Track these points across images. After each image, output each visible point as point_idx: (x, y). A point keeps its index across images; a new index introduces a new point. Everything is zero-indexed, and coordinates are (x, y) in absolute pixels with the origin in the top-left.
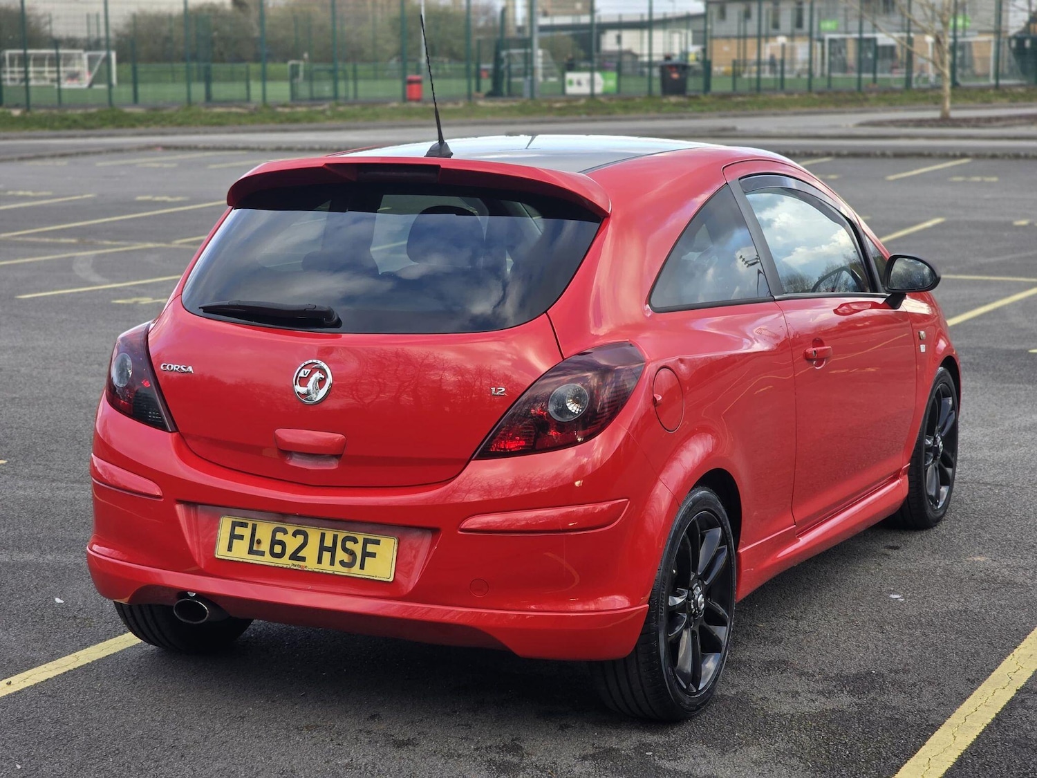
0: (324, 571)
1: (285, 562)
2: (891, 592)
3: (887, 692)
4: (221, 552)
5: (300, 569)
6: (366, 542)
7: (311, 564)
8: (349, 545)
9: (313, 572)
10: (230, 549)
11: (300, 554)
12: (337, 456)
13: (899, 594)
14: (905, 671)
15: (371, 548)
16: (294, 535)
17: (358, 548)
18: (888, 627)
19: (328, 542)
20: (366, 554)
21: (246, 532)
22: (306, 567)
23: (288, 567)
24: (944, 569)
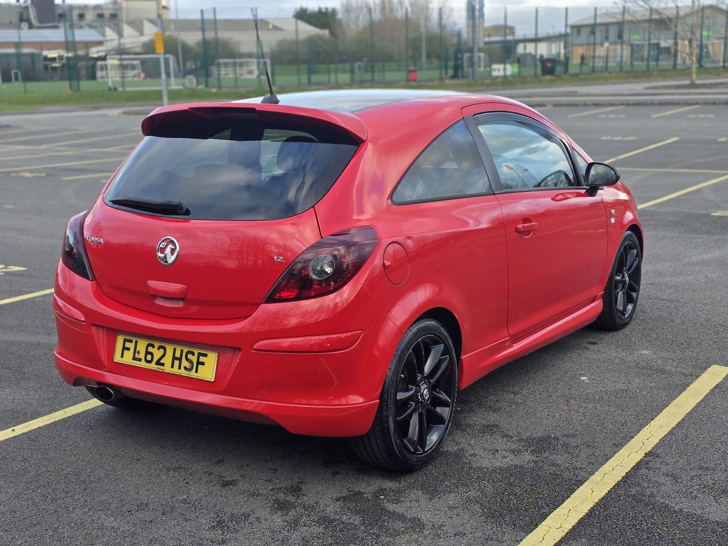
0: (175, 373)
1: (153, 366)
2: (581, 375)
3: (556, 452)
4: (117, 358)
5: (161, 371)
6: (200, 355)
7: (167, 368)
8: (190, 356)
9: (169, 373)
10: (122, 356)
11: (161, 361)
12: (183, 299)
13: (587, 377)
14: (574, 436)
15: (202, 359)
16: (159, 349)
17: (194, 359)
18: (572, 401)
19: (178, 355)
20: (199, 363)
21: (131, 346)
22: (164, 370)
23: (155, 369)
24: (621, 359)
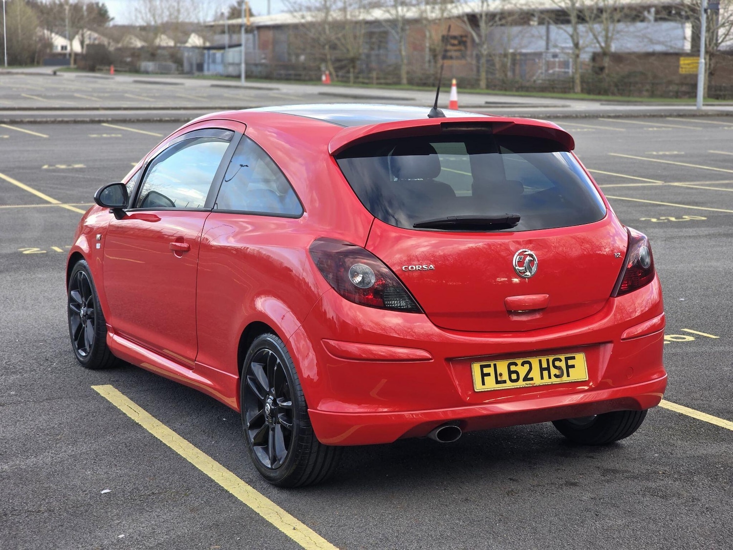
0: (546, 384)
1: (521, 384)
4: (478, 387)
5: (531, 386)
6: (567, 359)
7: (537, 381)
8: (557, 363)
9: (540, 386)
10: (483, 384)
11: (529, 377)
15: (570, 362)
16: (523, 365)
17: (562, 364)
19: (545, 365)
20: (568, 367)
21: (490, 370)
22: (534, 384)
23: (524, 386)
